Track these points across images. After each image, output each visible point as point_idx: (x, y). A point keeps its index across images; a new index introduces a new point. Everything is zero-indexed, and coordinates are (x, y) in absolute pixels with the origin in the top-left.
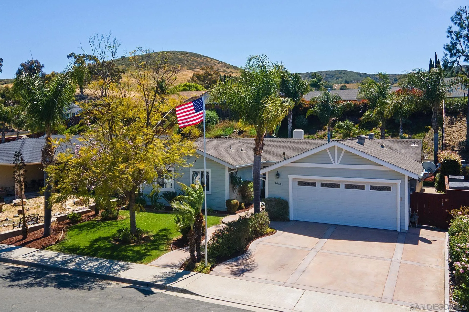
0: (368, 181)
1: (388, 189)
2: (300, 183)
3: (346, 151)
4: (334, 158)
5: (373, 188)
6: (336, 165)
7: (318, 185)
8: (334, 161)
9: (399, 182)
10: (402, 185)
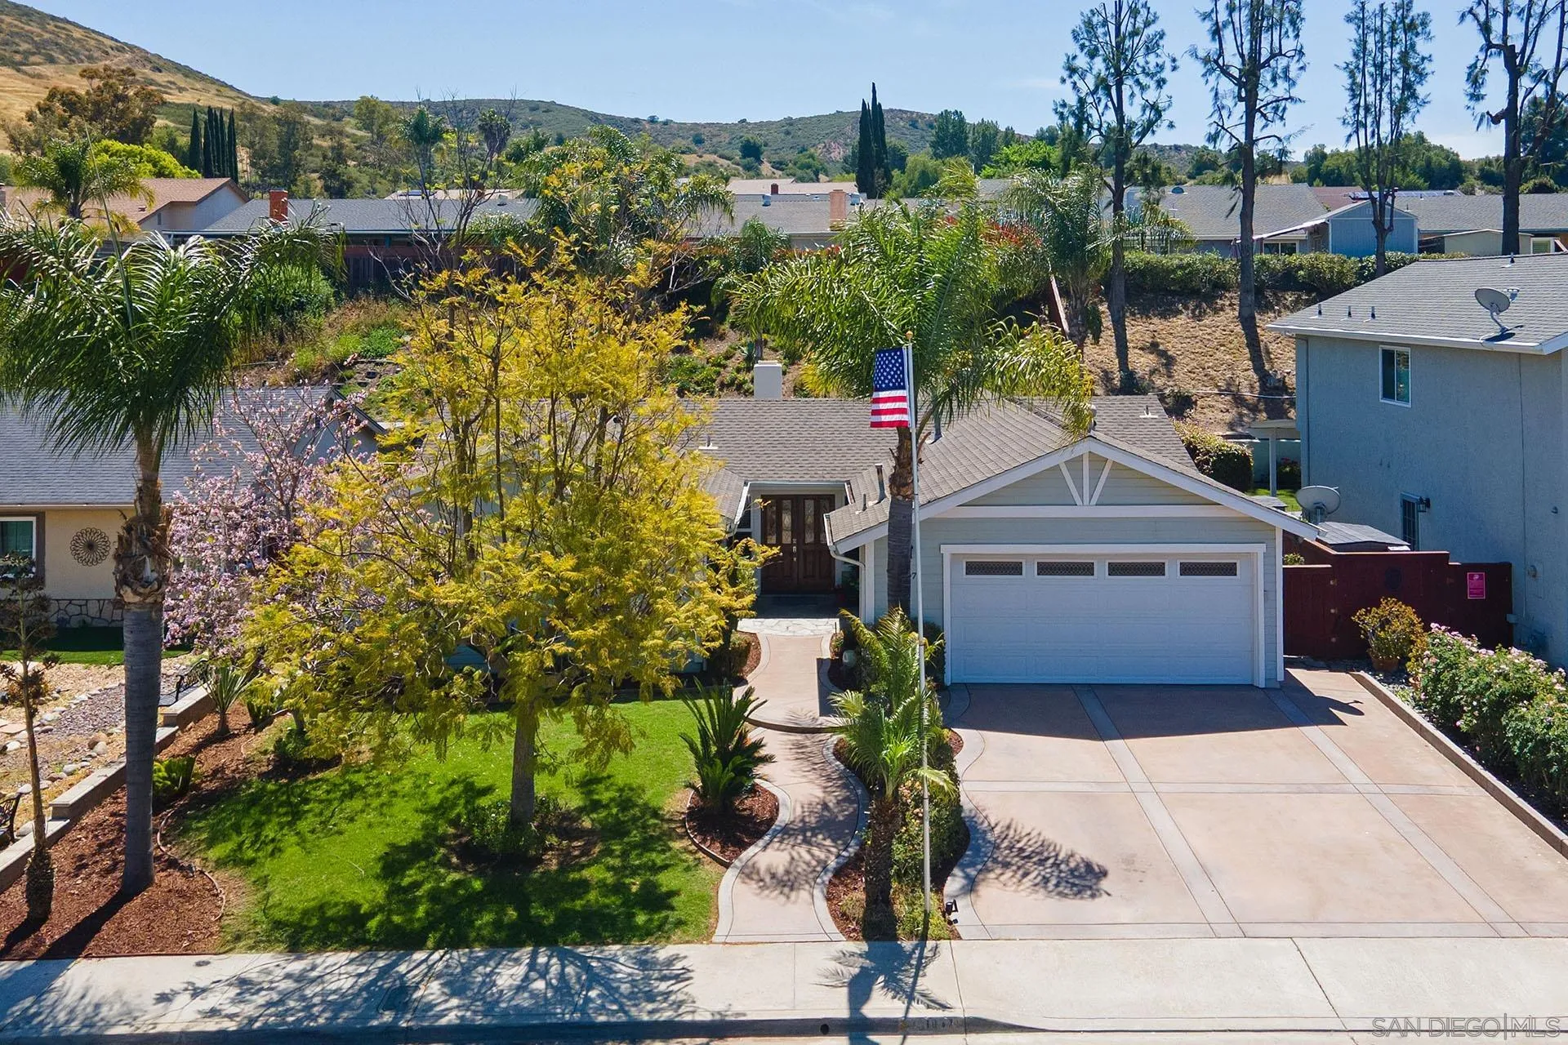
0: (1173, 552)
1: (1229, 569)
2: (974, 568)
3: (1116, 466)
4: (1080, 489)
5: (1188, 569)
6: (1086, 509)
7: (1030, 570)
8: (1082, 496)
9: (1260, 549)
10: (1269, 556)
